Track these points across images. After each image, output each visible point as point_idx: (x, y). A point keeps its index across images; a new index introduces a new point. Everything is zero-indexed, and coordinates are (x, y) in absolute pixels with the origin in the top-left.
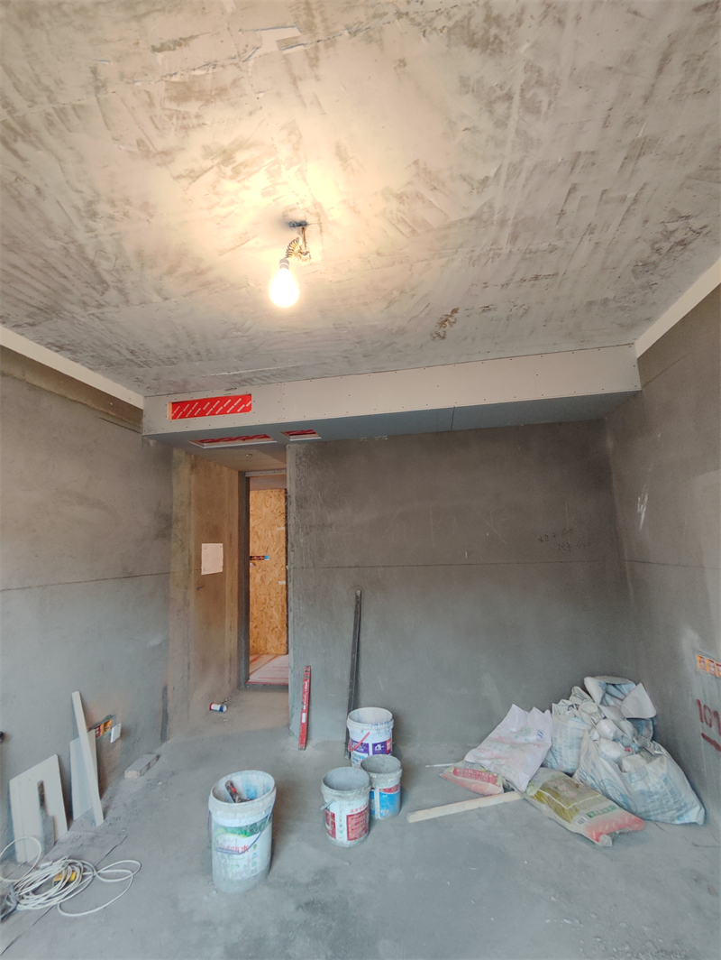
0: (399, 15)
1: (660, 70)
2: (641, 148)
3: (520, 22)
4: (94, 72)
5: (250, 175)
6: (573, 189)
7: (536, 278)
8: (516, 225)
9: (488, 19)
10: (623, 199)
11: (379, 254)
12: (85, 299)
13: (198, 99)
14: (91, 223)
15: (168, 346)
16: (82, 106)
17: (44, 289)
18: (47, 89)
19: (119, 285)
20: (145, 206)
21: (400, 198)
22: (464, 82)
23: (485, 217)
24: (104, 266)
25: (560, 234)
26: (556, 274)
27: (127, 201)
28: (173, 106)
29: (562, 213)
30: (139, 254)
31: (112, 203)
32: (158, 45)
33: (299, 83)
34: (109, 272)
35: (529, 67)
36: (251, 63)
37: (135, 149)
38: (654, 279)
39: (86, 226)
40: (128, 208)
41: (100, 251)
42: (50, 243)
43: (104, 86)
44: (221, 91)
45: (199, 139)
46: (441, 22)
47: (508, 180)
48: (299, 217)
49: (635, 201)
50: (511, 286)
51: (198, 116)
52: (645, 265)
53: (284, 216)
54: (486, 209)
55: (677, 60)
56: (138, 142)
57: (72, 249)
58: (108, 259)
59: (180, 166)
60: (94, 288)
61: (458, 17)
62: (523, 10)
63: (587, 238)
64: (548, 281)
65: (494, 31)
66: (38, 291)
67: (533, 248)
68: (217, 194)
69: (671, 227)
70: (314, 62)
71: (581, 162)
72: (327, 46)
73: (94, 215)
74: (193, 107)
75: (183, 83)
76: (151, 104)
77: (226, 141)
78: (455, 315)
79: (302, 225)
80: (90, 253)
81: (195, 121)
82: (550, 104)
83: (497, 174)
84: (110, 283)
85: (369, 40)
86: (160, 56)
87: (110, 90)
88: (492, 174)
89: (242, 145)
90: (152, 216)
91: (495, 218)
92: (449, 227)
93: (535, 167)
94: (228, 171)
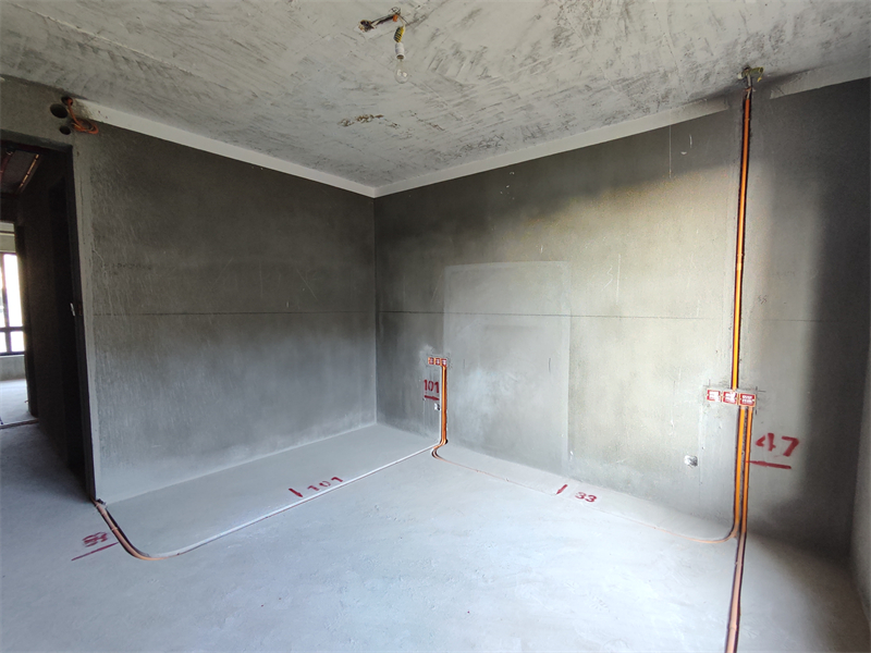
1: (561, 92)
2: (528, 108)
6: (499, 104)
7: (436, 126)
10: (501, 119)
23: (465, 88)
26: (444, 130)
29: (484, 109)
38: (464, 154)
47: (493, 83)
49: (502, 122)
50: (422, 123)
52: (469, 147)
54: (470, 86)
55: (566, 93)
61: (565, 27)
62: (573, 45)
63: (474, 124)
64: (437, 131)
65: (563, 41)
67: (456, 114)
69: (495, 138)
71: (513, 98)
78: (376, 118)
82: (537, 74)
88: (494, 77)
91: (467, 92)
93: (504, 87)
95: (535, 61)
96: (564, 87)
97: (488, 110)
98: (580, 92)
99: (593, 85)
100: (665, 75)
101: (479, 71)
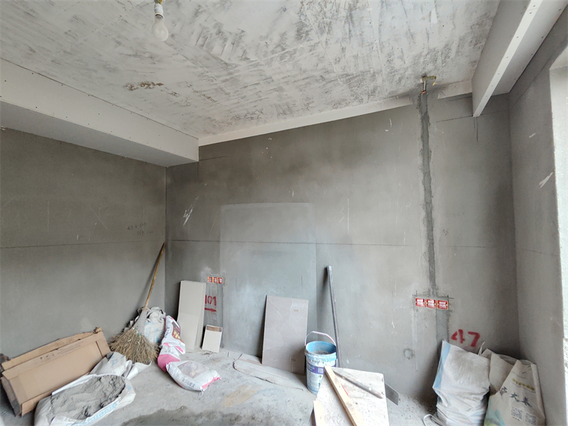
1: (304, 79)
2: (279, 90)
3: (308, 41)
6: (257, 84)
7: (209, 98)
9: (307, 32)
10: (260, 97)
21: (220, 32)
22: (285, 34)
23: (229, 67)
25: (236, 92)
26: (216, 102)
29: (246, 87)
35: (295, 51)
38: (234, 123)
46: (303, 18)
47: (251, 66)
49: (261, 100)
50: (197, 94)
52: (238, 117)
54: (233, 66)
61: (306, 23)
62: (311, 40)
63: (239, 99)
64: (211, 102)
65: (304, 35)
67: (224, 89)
69: (256, 112)
71: (268, 80)
78: (158, 86)
82: (285, 61)
83: (253, 61)
91: (232, 71)
92: (215, 58)
93: (261, 70)
95: (284, 50)
96: (305, 76)
97: (249, 88)
98: (317, 81)
99: (326, 76)
100: (374, 75)
101: (240, 53)
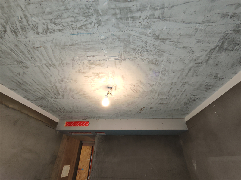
0: (139, 58)
1: (189, 72)
2: (185, 83)
3: (162, 62)
4: (73, 58)
5: (102, 78)
6: (171, 88)
7: (163, 103)
8: (159, 93)
9: (156, 61)
10: (182, 91)
11: (128, 95)
12: (53, 97)
13: (94, 65)
14: (61, 83)
15: (71, 109)
16: (68, 63)
17: (43, 93)
18: (62, 60)
19: (63, 95)
20: (75, 81)
21: (134, 86)
22: (150, 69)
23: (152, 91)
24: (60, 91)
25: (168, 96)
26: (167, 103)
27: (72, 79)
28: (89, 65)
29: (169, 92)
30: (70, 89)
31: (68, 79)
32: (89, 56)
33: (117, 65)
34: (61, 92)
35: (163, 68)
36: (107, 61)
37: (77, 71)
38: (188, 106)
39: (60, 83)
40: (71, 81)
41: (61, 88)
42: (49, 85)
43: (74, 60)
44: (100, 64)
45: (92, 71)
46: (147, 60)
47: (158, 85)
48: (111, 87)
49: (184, 92)
50: (157, 104)
51: (93, 67)
52: (186, 103)
53: (108, 86)
54: (153, 90)
55: (192, 71)
56: (78, 70)
57: (54, 87)
58: (62, 89)
59: (86, 75)
60: (56, 95)
61: (150, 60)
62: (163, 60)
63: (174, 97)
64: (166, 104)
65: (157, 62)
66: (41, 94)
67: (162, 98)
68: (93, 80)
69: (192, 97)
70: (121, 62)
71: (173, 84)
72: (124, 60)
73: (62, 81)
74: (93, 66)
75: (92, 62)
76: (84, 64)
77: (98, 72)
78: (144, 109)
79: (111, 88)
80: (58, 88)
81: (92, 68)
82: (167, 74)
83: (156, 84)
84: (60, 94)
85: (132, 61)
86: (88, 58)
87: (75, 61)
88: (155, 84)
89: (101, 73)
90: (76, 83)
91: (155, 91)
92: (144, 92)
93: (164, 84)
94: (97, 77)
95: (159, 72)
98: (198, 67)
99: (200, 61)
101: (148, 85)
